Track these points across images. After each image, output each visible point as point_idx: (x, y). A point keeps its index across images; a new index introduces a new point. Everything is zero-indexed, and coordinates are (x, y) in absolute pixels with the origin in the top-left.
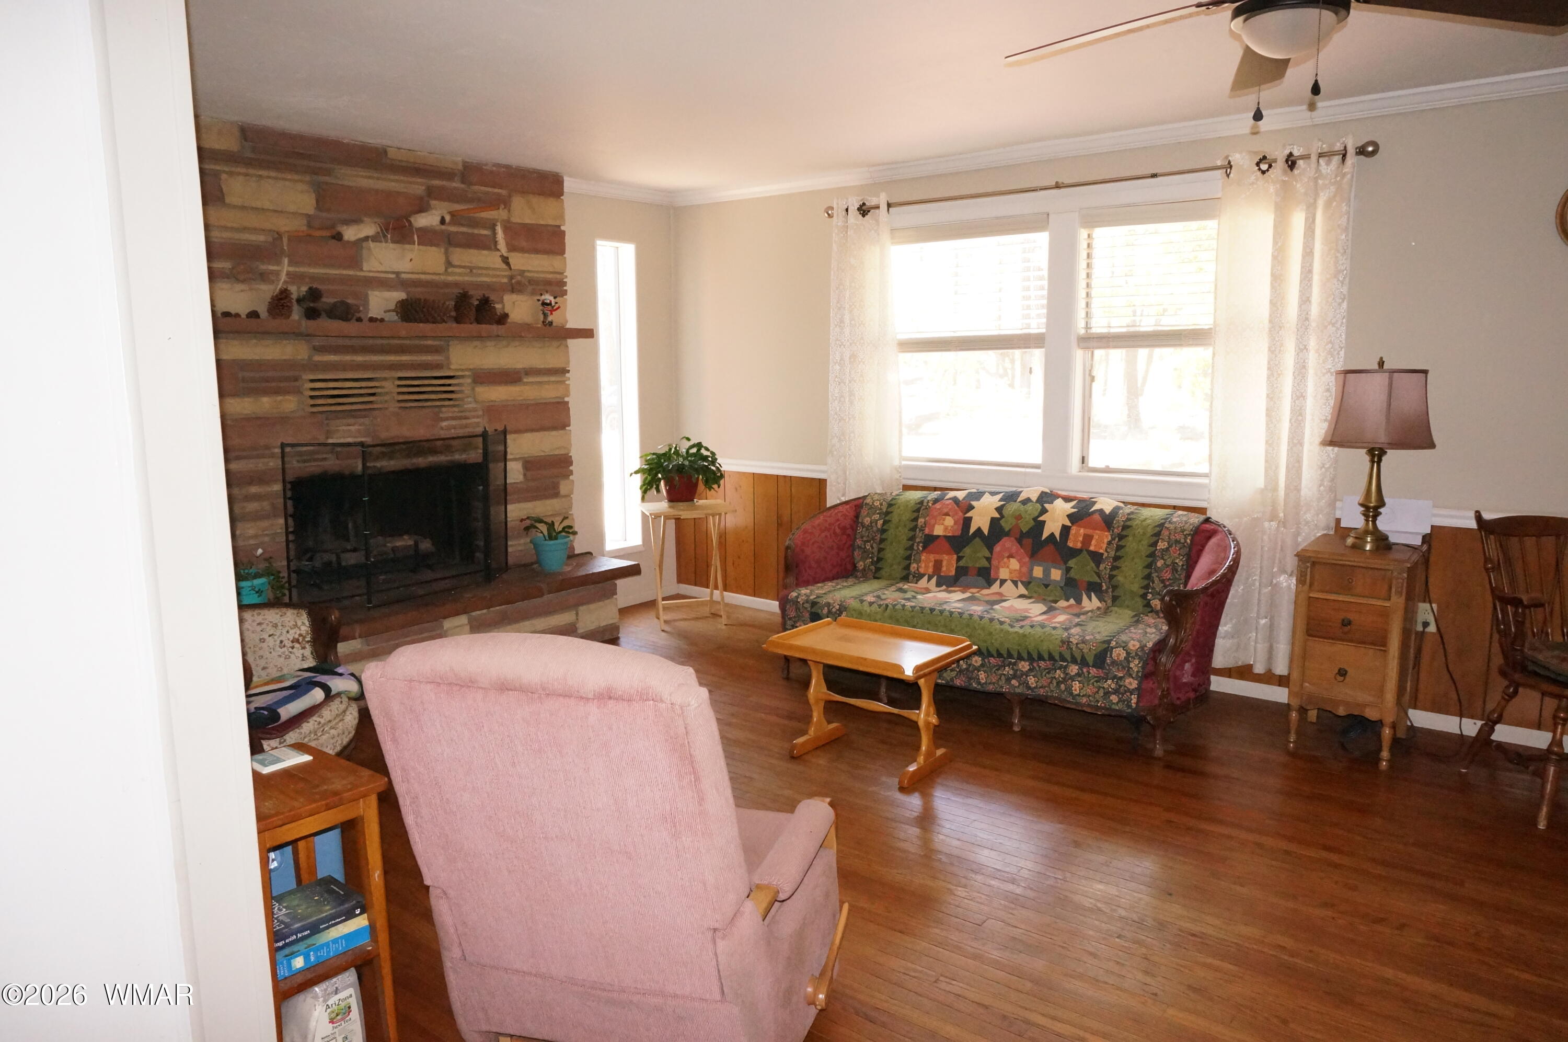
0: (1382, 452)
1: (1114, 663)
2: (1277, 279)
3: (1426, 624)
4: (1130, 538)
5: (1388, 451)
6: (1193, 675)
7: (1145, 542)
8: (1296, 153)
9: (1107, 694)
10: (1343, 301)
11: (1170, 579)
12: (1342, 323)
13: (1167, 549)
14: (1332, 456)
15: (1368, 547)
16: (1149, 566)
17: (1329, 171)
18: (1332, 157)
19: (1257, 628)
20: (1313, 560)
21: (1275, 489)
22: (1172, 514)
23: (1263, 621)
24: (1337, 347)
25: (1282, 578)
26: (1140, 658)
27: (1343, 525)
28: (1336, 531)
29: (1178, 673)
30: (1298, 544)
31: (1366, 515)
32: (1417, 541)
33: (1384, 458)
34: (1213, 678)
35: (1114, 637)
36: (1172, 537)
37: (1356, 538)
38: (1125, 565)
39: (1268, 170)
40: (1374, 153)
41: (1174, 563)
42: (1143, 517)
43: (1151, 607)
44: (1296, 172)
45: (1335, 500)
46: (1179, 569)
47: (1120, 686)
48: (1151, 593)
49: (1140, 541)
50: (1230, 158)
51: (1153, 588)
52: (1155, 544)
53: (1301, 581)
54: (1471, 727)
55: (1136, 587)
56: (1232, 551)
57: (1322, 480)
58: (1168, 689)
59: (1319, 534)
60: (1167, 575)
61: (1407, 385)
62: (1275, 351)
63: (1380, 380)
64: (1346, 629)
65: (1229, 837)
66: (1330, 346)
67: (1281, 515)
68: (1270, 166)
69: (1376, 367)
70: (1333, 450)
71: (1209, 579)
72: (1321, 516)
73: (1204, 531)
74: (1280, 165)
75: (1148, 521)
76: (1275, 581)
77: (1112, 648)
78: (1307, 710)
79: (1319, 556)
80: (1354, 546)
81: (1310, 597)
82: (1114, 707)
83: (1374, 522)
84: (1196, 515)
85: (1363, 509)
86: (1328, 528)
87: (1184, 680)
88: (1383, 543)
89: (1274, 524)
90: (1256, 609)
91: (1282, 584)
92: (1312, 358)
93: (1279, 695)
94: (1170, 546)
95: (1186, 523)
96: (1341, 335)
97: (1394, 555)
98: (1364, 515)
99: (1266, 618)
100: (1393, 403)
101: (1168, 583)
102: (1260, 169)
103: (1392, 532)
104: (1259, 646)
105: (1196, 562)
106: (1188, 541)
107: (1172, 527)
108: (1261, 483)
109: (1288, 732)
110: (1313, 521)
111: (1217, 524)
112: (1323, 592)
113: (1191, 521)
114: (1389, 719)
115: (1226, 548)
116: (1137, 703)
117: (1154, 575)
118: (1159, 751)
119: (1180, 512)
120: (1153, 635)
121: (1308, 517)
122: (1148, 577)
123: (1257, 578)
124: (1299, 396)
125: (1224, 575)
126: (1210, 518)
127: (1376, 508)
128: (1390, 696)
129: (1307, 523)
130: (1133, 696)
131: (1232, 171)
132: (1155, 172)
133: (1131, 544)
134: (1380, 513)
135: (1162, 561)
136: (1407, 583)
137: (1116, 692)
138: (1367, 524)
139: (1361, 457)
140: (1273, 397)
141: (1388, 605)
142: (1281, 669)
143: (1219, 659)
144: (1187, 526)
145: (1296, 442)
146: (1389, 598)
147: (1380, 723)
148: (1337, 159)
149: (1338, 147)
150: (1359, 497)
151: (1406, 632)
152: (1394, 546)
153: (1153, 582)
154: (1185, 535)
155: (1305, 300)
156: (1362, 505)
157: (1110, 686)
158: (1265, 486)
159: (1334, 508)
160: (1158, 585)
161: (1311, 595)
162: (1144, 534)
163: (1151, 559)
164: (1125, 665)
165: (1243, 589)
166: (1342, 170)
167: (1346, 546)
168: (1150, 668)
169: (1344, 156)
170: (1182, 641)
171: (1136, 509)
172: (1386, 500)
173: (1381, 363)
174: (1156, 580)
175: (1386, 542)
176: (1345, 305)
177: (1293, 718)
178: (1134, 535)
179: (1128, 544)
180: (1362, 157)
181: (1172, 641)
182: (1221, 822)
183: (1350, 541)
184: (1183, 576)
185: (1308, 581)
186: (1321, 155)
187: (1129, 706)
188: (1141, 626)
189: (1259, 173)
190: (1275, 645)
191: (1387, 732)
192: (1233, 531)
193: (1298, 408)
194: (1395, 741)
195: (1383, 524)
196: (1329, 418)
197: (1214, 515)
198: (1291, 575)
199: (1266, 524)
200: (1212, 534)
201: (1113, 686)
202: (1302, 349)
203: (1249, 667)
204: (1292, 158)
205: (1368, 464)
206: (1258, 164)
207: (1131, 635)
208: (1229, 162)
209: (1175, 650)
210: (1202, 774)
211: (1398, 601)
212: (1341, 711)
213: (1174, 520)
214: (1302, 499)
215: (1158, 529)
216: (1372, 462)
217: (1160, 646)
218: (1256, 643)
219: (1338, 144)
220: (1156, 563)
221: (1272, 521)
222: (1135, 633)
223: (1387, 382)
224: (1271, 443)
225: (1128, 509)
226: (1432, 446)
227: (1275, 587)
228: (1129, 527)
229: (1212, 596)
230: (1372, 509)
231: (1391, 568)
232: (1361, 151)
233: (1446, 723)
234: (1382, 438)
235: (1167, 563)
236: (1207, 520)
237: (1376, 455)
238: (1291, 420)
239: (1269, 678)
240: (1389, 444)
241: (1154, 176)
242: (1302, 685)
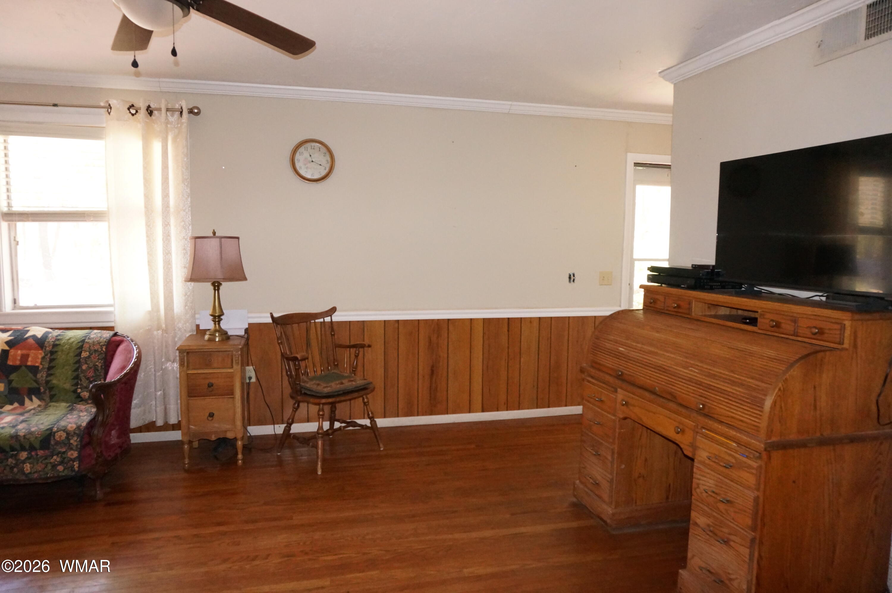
0: (220, 284)
1: (57, 443)
2: (147, 182)
3: (250, 378)
4: (60, 353)
5: (223, 283)
6: (118, 437)
7: (71, 354)
8: (152, 106)
9: (54, 466)
10: (188, 197)
11: (93, 376)
12: (189, 210)
13: (89, 357)
14: (190, 288)
15: (217, 340)
16: (76, 370)
17: (173, 120)
18: (175, 112)
19: (156, 398)
20: (187, 351)
21: (158, 311)
22: (90, 333)
23: (159, 393)
24: (187, 224)
25: (168, 365)
26: (78, 435)
27: (201, 328)
28: (197, 333)
29: (107, 439)
30: (175, 343)
31: (214, 321)
32: (242, 333)
33: (221, 288)
34: (132, 435)
35: (55, 424)
36: (92, 348)
37: (210, 335)
38: (58, 372)
39: (135, 114)
40: (198, 114)
41: (95, 366)
42: (68, 338)
43: (81, 398)
44: (153, 117)
45: (195, 314)
46: (99, 368)
47: (64, 458)
48: (80, 388)
49: (68, 354)
50: (110, 102)
51: (81, 385)
52: (80, 354)
53: (182, 364)
54: (280, 429)
55: (68, 386)
56: (135, 352)
57: (186, 303)
58: (101, 452)
59: (187, 335)
60: (91, 374)
61: (229, 246)
62: (150, 225)
63: (215, 242)
64: (210, 389)
65: (157, 539)
66: (183, 223)
67: (164, 326)
68: (137, 112)
69: (212, 235)
70: (191, 284)
71: (121, 372)
72: (187, 324)
73: (114, 341)
74: (143, 112)
75: (72, 340)
76: (164, 367)
77: (55, 433)
78: (192, 442)
79: (191, 348)
80: (209, 340)
81: (188, 374)
82: (60, 474)
83: (219, 324)
84: (108, 332)
85: (212, 317)
86: (193, 331)
87: (113, 442)
88: (226, 336)
89: (160, 332)
90: (153, 386)
91: (169, 367)
92: (173, 230)
93: (176, 436)
94: (91, 354)
95: (101, 337)
96: (189, 217)
97: (231, 342)
98: (213, 321)
99: (161, 390)
100: (223, 256)
101: (91, 379)
102: (130, 112)
103: (229, 329)
104: (158, 409)
105: (111, 363)
106: (104, 349)
107: (90, 341)
108: (149, 307)
109: (184, 458)
110: (183, 328)
111: (122, 336)
112: (195, 369)
113: (104, 336)
114: (239, 436)
115: (131, 351)
116: (79, 467)
117: (81, 375)
118: (99, 494)
119: (96, 331)
120: (85, 417)
121: (180, 325)
122: (77, 377)
123: (152, 366)
124: (167, 253)
125: (131, 369)
126: (117, 333)
127: (219, 316)
128: (239, 423)
129: (180, 329)
130: (75, 463)
131: (112, 111)
132: (56, 103)
133: (61, 358)
134: (222, 319)
135: (86, 365)
136: (241, 357)
137: (61, 463)
138: (215, 326)
139: (208, 287)
140: (151, 253)
141: (232, 371)
142: (173, 420)
143: (134, 424)
144: (102, 339)
145: (168, 282)
146: (232, 367)
147: (235, 439)
148: (178, 113)
149: (177, 106)
150: (210, 311)
151: (242, 384)
152: (231, 337)
153: (81, 380)
154: (101, 346)
155: (165, 195)
156: (212, 315)
157: (56, 460)
158: (152, 309)
159: (195, 319)
160: (85, 383)
161: (188, 372)
162: (70, 349)
163: (77, 365)
164: (66, 443)
165: (144, 375)
166: (181, 121)
167: (205, 340)
168: (87, 440)
169: (181, 113)
170: (107, 416)
171: (62, 332)
172: (224, 311)
173: (214, 233)
174: (83, 379)
175: (227, 335)
176: (189, 199)
177: (186, 449)
178: (62, 351)
179: (58, 357)
180: (191, 114)
181: (100, 418)
182: (151, 531)
183: (207, 337)
184: (102, 374)
185: (186, 364)
186: (168, 110)
187: (73, 470)
188: (75, 412)
189: (130, 115)
190: (168, 406)
191: (239, 443)
192: (134, 339)
193: (168, 260)
194: (244, 447)
195: (224, 325)
196: (187, 265)
197: (120, 330)
198: (173, 362)
199: (155, 333)
200: (119, 343)
201: (58, 460)
202: (166, 224)
203: (154, 423)
204: (150, 109)
205: (213, 291)
206: (129, 109)
207: (68, 420)
208: (109, 105)
209: (104, 424)
210: (131, 502)
211: (237, 367)
212: (213, 438)
213: (92, 336)
214: (175, 315)
215: (80, 344)
216: (215, 290)
217: (92, 424)
218: (156, 407)
219: (177, 105)
220: (81, 367)
221: (158, 330)
222: (71, 418)
223: (218, 244)
224: (153, 282)
225: (56, 333)
226: (245, 279)
227: (165, 371)
228: (57, 345)
229: (126, 383)
230: (217, 318)
231: (232, 350)
232: (191, 111)
233: (267, 430)
234: (219, 275)
235: (90, 366)
236: (116, 334)
237: (217, 286)
238: (164, 267)
239: (167, 427)
240: (223, 279)
241: (55, 105)
242: (189, 428)
